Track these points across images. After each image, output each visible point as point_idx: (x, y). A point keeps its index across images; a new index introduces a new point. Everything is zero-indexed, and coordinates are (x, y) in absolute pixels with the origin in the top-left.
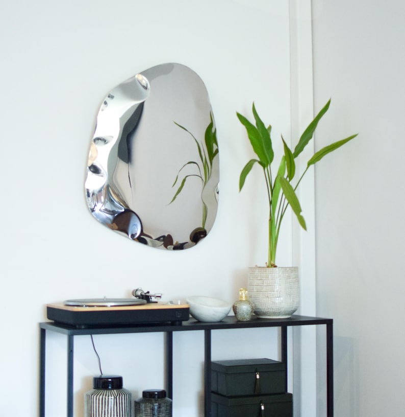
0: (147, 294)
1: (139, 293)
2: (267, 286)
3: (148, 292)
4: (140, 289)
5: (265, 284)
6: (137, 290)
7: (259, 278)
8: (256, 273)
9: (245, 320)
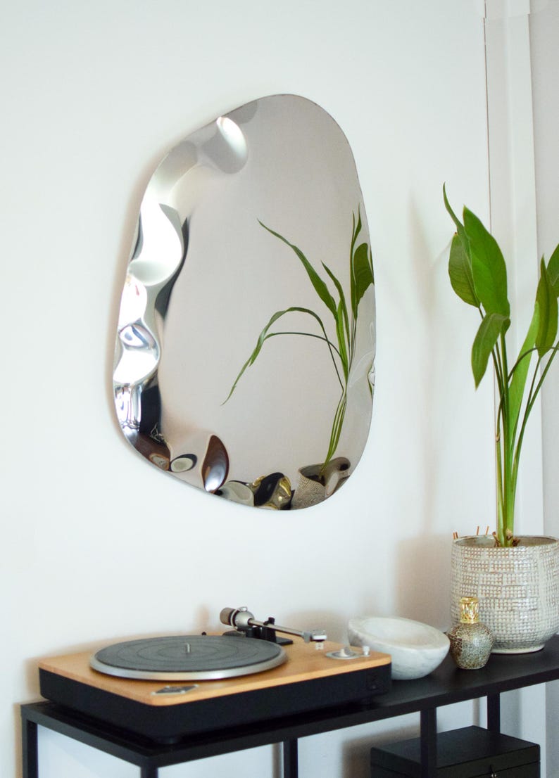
0: (270, 626)
1: (243, 620)
2: (510, 586)
3: (271, 621)
4: (244, 609)
5: (505, 584)
6: (238, 612)
7: (491, 570)
8: (482, 558)
9: (478, 667)
